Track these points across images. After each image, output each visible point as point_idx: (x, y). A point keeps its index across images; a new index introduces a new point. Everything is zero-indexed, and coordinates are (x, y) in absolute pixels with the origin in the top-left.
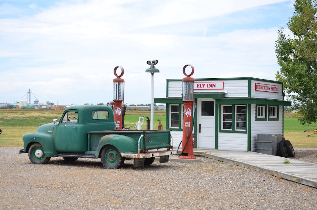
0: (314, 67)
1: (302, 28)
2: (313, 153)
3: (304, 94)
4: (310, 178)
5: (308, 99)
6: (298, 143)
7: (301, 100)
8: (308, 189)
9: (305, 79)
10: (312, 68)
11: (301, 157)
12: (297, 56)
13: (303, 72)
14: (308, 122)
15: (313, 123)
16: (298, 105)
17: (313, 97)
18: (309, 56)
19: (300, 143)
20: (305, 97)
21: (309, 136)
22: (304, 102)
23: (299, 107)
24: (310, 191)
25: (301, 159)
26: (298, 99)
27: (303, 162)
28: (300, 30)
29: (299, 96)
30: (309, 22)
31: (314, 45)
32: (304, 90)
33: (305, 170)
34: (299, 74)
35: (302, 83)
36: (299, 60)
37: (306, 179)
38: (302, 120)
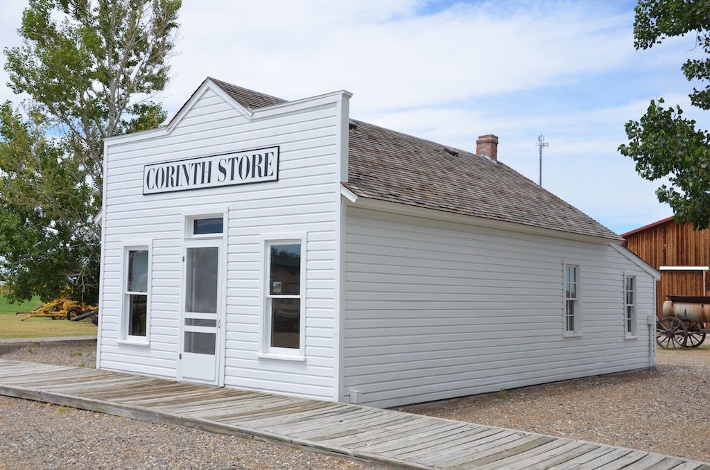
0: (29, 220)
1: (12, 162)
2: (24, 346)
3: (15, 259)
4: (11, 384)
5: (20, 266)
6: (5, 332)
7: (10, 268)
8: (7, 401)
9: (17, 237)
10: (27, 221)
11: (5, 353)
12: (5, 202)
13: (13, 226)
14: (18, 300)
15: (26, 301)
16: (4, 274)
17: (28, 264)
18: (23, 204)
19: (7, 332)
20: (16, 263)
21: (23, 320)
22: (15, 271)
23: (6, 277)
24: (9, 404)
25: (4, 356)
26: (6, 266)
27: (5, 361)
28: (10, 164)
29: (6, 262)
30: (23, 154)
31: (31, 188)
32: (15, 254)
33: (5, 373)
34: (6, 229)
35: (12, 242)
36: (8, 207)
37: (5, 386)
38: (10, 297)
